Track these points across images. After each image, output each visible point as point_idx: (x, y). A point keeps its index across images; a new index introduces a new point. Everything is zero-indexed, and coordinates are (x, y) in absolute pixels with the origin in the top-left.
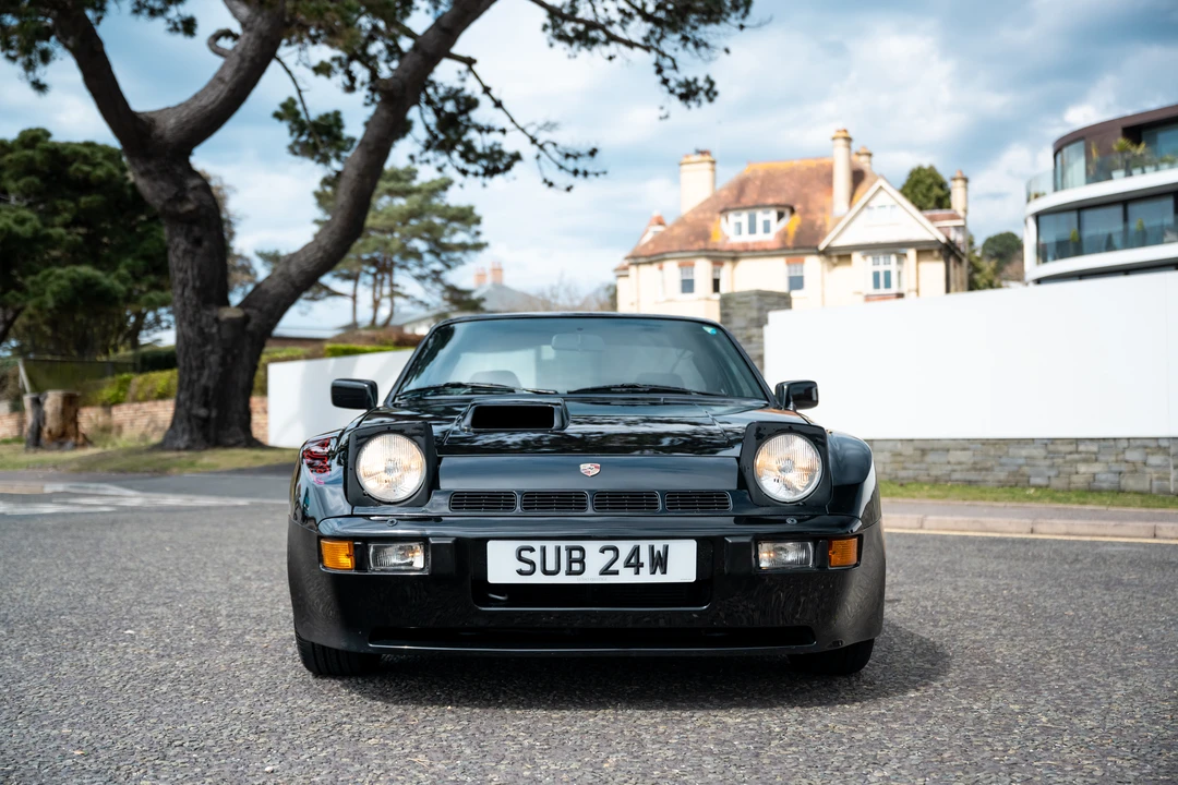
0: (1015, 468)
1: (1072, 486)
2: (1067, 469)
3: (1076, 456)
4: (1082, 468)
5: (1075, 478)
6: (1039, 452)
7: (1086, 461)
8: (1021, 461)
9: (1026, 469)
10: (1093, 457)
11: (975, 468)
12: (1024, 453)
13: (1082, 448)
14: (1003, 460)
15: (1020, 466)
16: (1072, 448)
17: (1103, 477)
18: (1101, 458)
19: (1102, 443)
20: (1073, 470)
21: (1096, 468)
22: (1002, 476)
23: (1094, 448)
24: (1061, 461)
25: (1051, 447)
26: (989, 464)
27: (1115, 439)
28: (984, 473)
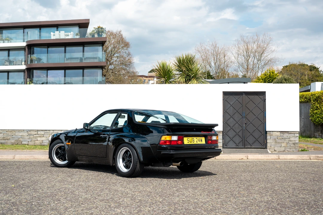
0: (17, 139)
1: (35, 144)
2: (34, 139)
3: (37, 135)
4: (39, 139)
5: (36, 142)
6: (25, 134)
7: (40, 137)
8: (19, 137)
9: (21, 139)
10: (43, 135)
11: (4, 139)
12: (21, 134)
13: (39, 133)
14: (13, 136)
15: (19, 138)
16: (36, 133)
17: (45, 141)
18: (45, 136)
19: (45, 131)
20: (36, 139)
21: (43, 139)
22: (13, 141)
23: (43, 133)
24: (32, 136)
25: (29, 133)
26: (8, 138)
27: (49, 130)
28: (6, 140)
